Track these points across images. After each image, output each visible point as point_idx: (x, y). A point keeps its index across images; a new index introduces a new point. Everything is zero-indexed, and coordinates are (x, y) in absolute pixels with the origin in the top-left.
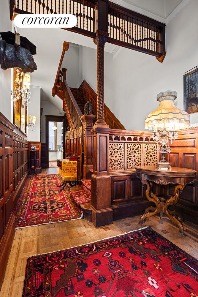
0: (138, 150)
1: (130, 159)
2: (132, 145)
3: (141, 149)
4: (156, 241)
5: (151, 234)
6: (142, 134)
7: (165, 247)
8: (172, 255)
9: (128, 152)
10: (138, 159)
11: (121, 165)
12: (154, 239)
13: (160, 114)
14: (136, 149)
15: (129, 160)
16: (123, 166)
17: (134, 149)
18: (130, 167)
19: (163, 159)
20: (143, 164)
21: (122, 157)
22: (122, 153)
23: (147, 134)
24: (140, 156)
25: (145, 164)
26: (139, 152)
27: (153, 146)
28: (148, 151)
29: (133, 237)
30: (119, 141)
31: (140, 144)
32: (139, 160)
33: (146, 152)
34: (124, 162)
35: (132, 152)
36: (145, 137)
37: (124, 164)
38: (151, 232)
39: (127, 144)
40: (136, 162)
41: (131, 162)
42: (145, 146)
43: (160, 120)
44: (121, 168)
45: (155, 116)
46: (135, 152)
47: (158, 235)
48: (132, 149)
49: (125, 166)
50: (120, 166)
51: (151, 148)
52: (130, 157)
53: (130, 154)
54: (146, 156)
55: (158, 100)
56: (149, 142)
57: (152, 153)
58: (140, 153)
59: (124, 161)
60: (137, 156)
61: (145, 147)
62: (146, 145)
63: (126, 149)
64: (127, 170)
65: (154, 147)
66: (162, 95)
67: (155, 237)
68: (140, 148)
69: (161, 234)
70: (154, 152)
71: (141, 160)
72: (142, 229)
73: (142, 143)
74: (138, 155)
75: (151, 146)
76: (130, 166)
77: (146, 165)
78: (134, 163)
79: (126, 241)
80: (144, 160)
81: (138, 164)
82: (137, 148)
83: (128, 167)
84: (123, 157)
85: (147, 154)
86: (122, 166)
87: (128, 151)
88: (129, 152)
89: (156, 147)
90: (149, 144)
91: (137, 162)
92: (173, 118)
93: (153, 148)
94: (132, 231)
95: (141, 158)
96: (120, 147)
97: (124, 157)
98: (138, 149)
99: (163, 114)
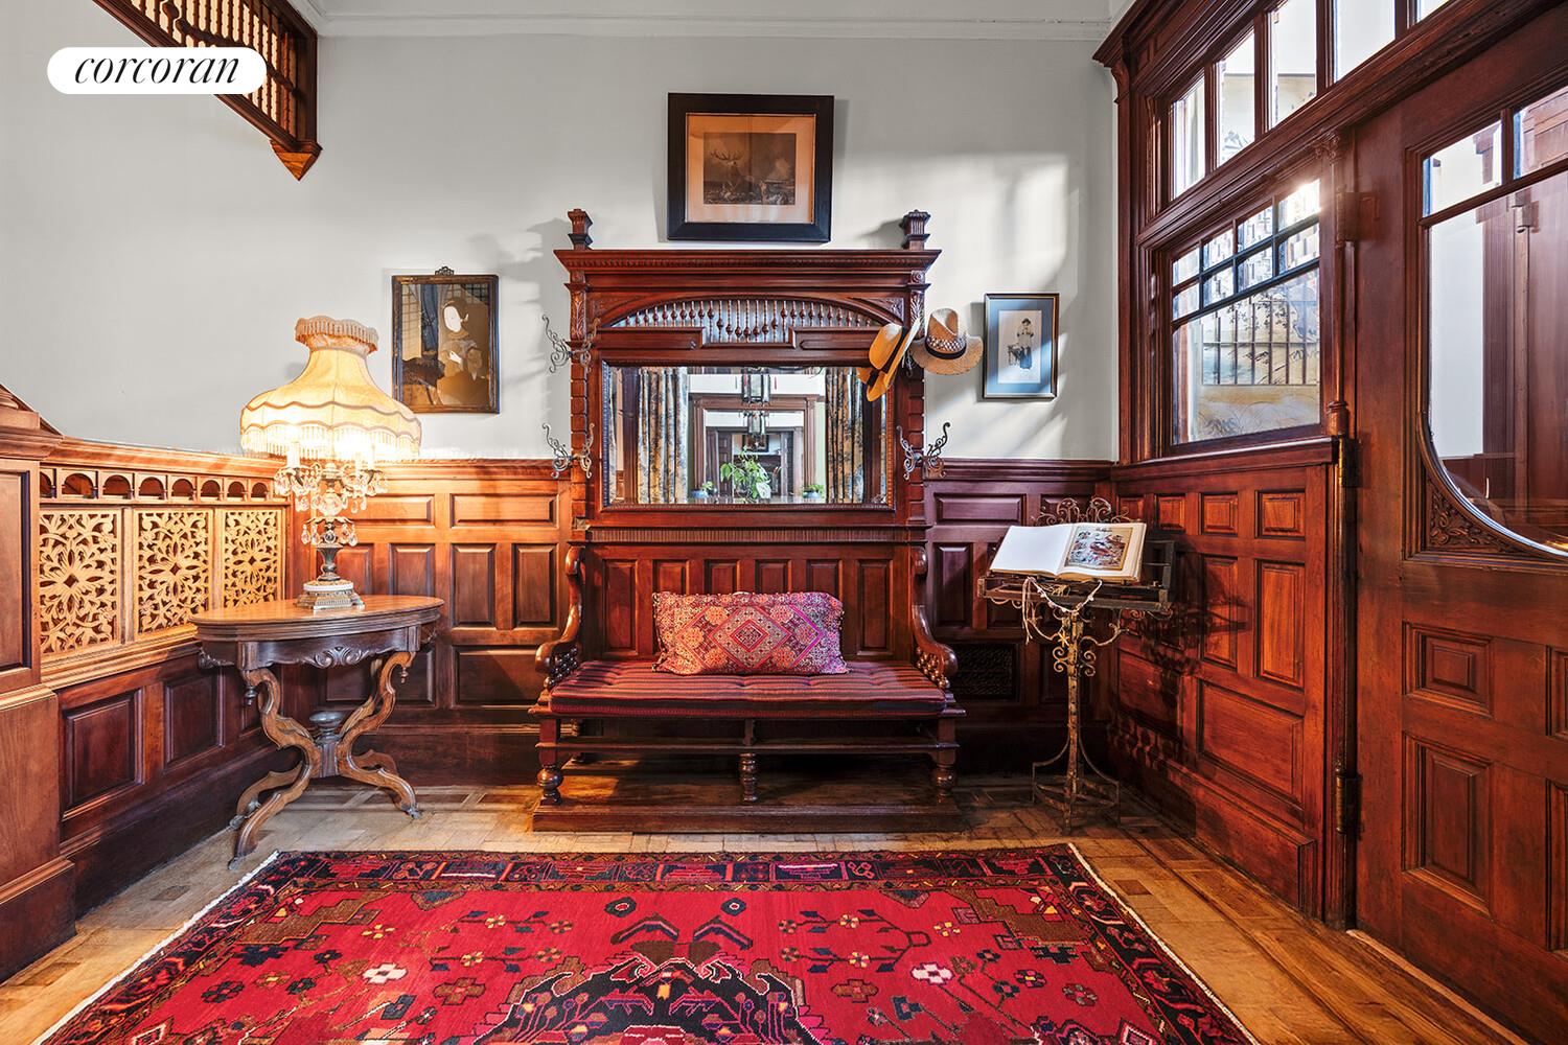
0: (194, 537)
1: (152, 585)
2: (165, 517)
3: (210, 536)
4: (334, 875)
5: (303, 868)
6: (218, 466)
7: (375, 874)
8: (405, 878)
9: (142, 552)
10: (196, 578)
11: (102, 619)
12: (325, 872)
13: (329, 403)
14: (185, 536)
15: (147, 593)
16: (111, 623)
17: (176, 538)
18: (155, 625)
19: (326, 570)
20: (220, 602)
21: (108, 577)
22: (106, 557)
23: (242, 468)
24: (204, 566)
25: (226, 600)
26: (199, 549)
27: (263, 519)
28: (242, 539)
29: (233, 918)
30: (94, 501)
31: (204, 511)
32: (200, 584)
33: (231, 547)
34: (119, 604)
35: (164, 550)
36: (228, 482)
37: (117, 612)
38: (301, 860)
39: (137, 512)
40: (185, 595)
41: (158, 600)
42: (227, 517)
43: (330, 428)
44: (102, 636)
45: (308, 407)
46: (180, 549)
47: (332, 856)
48: (162, 536)
49: (128, 621)
50: (96, 630)
51: (252, 526)
52: (154, 577)
53: (151, 560)
54: (230, 563)
55: (302, 338)
56: (246, 502)
57: (256, 549)
58: (203, 554)
59: (117, 598)
60: (188, 568)
61: (227, 525)
62: (232, 514)
63: (132, 537)
64: (139, 638)
65: (267, 523)
66: (323, 327)
67: (327, 867)
68: (205, 527)
69: (341, 850)
70: (268, 543)
71: (209, 585)
72: (256, 871)
73: (213, 507)
74: (195, 562)
75: (253, 517)
76: (154, 616)
77: (230, 603)
78: (175, 602)
79: (206, 950)
80: (225, 581)
81: (193, 602)
82: (188, 529)
83: (141, 625)
84: (112, 577)
85: (235, 553)
86: (107, 628)
87: (141, 546)
88: (147, 553)
89: (272, 522)
90: (246, 512)
91: (188, 594)
92: (379, 427)
93: (262, 526)
94: (215, 903)
95: (209, 574)
96: (98, 528)
97: (118, 576)
98: (193, 532)
99: (342, 409)
